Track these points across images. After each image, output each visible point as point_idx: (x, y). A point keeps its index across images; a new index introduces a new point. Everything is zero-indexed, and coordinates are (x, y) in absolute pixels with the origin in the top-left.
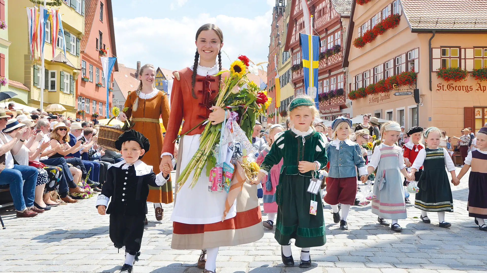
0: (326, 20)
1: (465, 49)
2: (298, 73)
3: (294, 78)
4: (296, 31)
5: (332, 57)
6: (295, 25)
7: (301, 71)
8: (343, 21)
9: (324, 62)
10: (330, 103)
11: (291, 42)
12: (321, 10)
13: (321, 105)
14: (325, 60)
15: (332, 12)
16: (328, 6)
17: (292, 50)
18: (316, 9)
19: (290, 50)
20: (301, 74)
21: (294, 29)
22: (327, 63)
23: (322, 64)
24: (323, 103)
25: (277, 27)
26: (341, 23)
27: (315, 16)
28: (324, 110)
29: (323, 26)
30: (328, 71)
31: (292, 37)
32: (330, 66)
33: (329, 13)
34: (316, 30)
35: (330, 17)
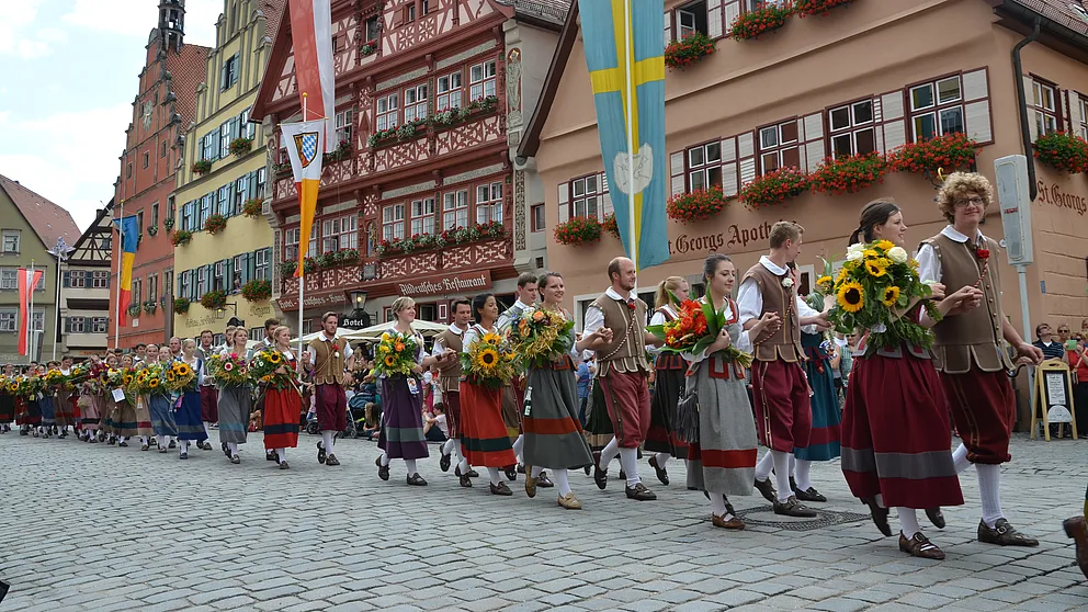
1: (1067, 92)
3: (282, 196)
8: (508, 31)
9: (419, 147)
10: (440, 265)
11: (277, 97)
12: (410, 5)
13: (397, 270)
14: (422, 142)
17: (278, 119)
18: (390, 2)
19: (268, 119)
22: (433, 150)
23: (408, 153)
24: (408, 266)
25: (167, 78)
26: (502, 34)
27: (383, 21)
28: (416, 284)
29: (423, 47)
30: (435, 172)
31: (283, 84)
32: (445, 158)
33: (451, 11)
34: (390, 59)
35: (456, 20)
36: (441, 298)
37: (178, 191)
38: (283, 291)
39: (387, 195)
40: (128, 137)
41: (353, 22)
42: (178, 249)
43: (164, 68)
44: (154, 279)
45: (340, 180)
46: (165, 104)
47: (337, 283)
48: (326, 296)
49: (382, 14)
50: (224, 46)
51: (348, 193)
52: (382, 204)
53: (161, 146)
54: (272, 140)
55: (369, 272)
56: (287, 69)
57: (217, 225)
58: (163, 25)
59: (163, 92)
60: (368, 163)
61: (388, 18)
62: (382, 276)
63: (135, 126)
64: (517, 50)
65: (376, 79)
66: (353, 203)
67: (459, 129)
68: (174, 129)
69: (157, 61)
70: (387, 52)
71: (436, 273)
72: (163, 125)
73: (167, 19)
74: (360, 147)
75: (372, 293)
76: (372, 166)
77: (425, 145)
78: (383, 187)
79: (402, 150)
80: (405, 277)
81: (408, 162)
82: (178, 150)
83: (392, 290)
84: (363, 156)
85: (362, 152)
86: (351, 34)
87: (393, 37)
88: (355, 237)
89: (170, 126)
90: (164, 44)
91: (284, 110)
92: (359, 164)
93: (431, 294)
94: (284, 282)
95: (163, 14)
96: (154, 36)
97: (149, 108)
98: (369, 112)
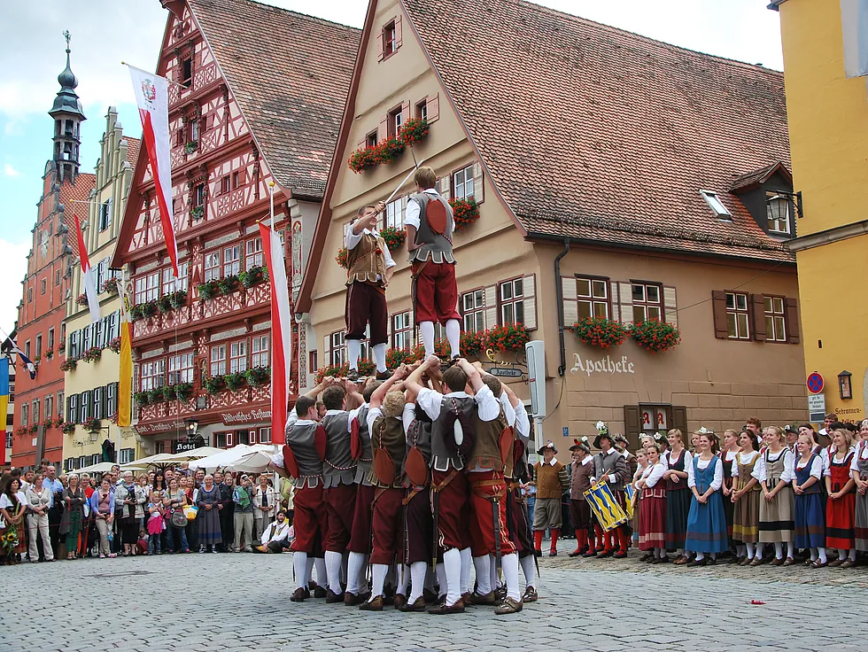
0: (243, 200)
1: (618, 283)
2: (150, 324)
3: (137, 335)
4: (147, 220)
5: (259, 288)
6: (144, 208)
7: (161, 319)
8: (293, 207)
9: (234, 299)
10: (250, 399)
11: (132, 248)
12: (227, 178)
13: (221, 402)
14: (236, 294)
15: (261, 183)
16: (251, 169)
17: (134, 266)
18: (212, 174)
19: (125, 267)
20: (160, 325)
21: (142, 217)
22: (243, 302)
23: (227, 304)
24: (229, 398)
25: (60, 210)
26: (288, 210)
27: (208, 190)
28: (234, 414)
29: (235, 215)
30: (246, 320)
31: (137, 236)
32: (252, 309)
33: (254, 186)
34: (213, 223)
35: (257, 195)
36: (252, 426)
37: (67, 320)
38: (140, 418)
39: (215, 337)
40: (29, 263)
41: (187, 188)
42: (67, 373)
43: (58, 199)
44: (50, 400)
45: (179, 323)
46: (58, 235)
47: (179, 411)
48: (171, 422)
49: (207, 184)
50: (102, 189)
51: (185, 334)
52: (210, 345)
53: (56, 274)
54: (130, 285)
55: (202, 403)
56: (140, 224)
57: (95, 355)
58: (58, 158)
59: (57, 222)
60: (199, 310)
61: (212, 186)
62: (210, 406)
63: (35, 253)
64: (300, 224)
65: (204, 238)
66: (189, 343)
67: (261, 286)
68: (66, 259)
69: (52, 193)
70: (210, 217)
71: (247, 404)
72: (57, 255)
73: (62, 151)
74: (194, 297)
75: (203, 421)
76: (202, 313)
77: (238, 297)
78: (211, 331)
79: (222, 300)
80: (227, 408)
81: (227, 311)
82: (68, 280)
83: (216, 418)
84: (196, 303)
85: (195, 300)
86: (186, 198)
87: (215, 204)
88: (191, 372)
89: (62, 256)
90: (59, 175)
91: (139, 260)
92: (193, 311)
93: (244, 423)
94: (141, 410)
95: (57, 145)
96: (49, 167)
97: (45, 238)
98: (200, 266)
